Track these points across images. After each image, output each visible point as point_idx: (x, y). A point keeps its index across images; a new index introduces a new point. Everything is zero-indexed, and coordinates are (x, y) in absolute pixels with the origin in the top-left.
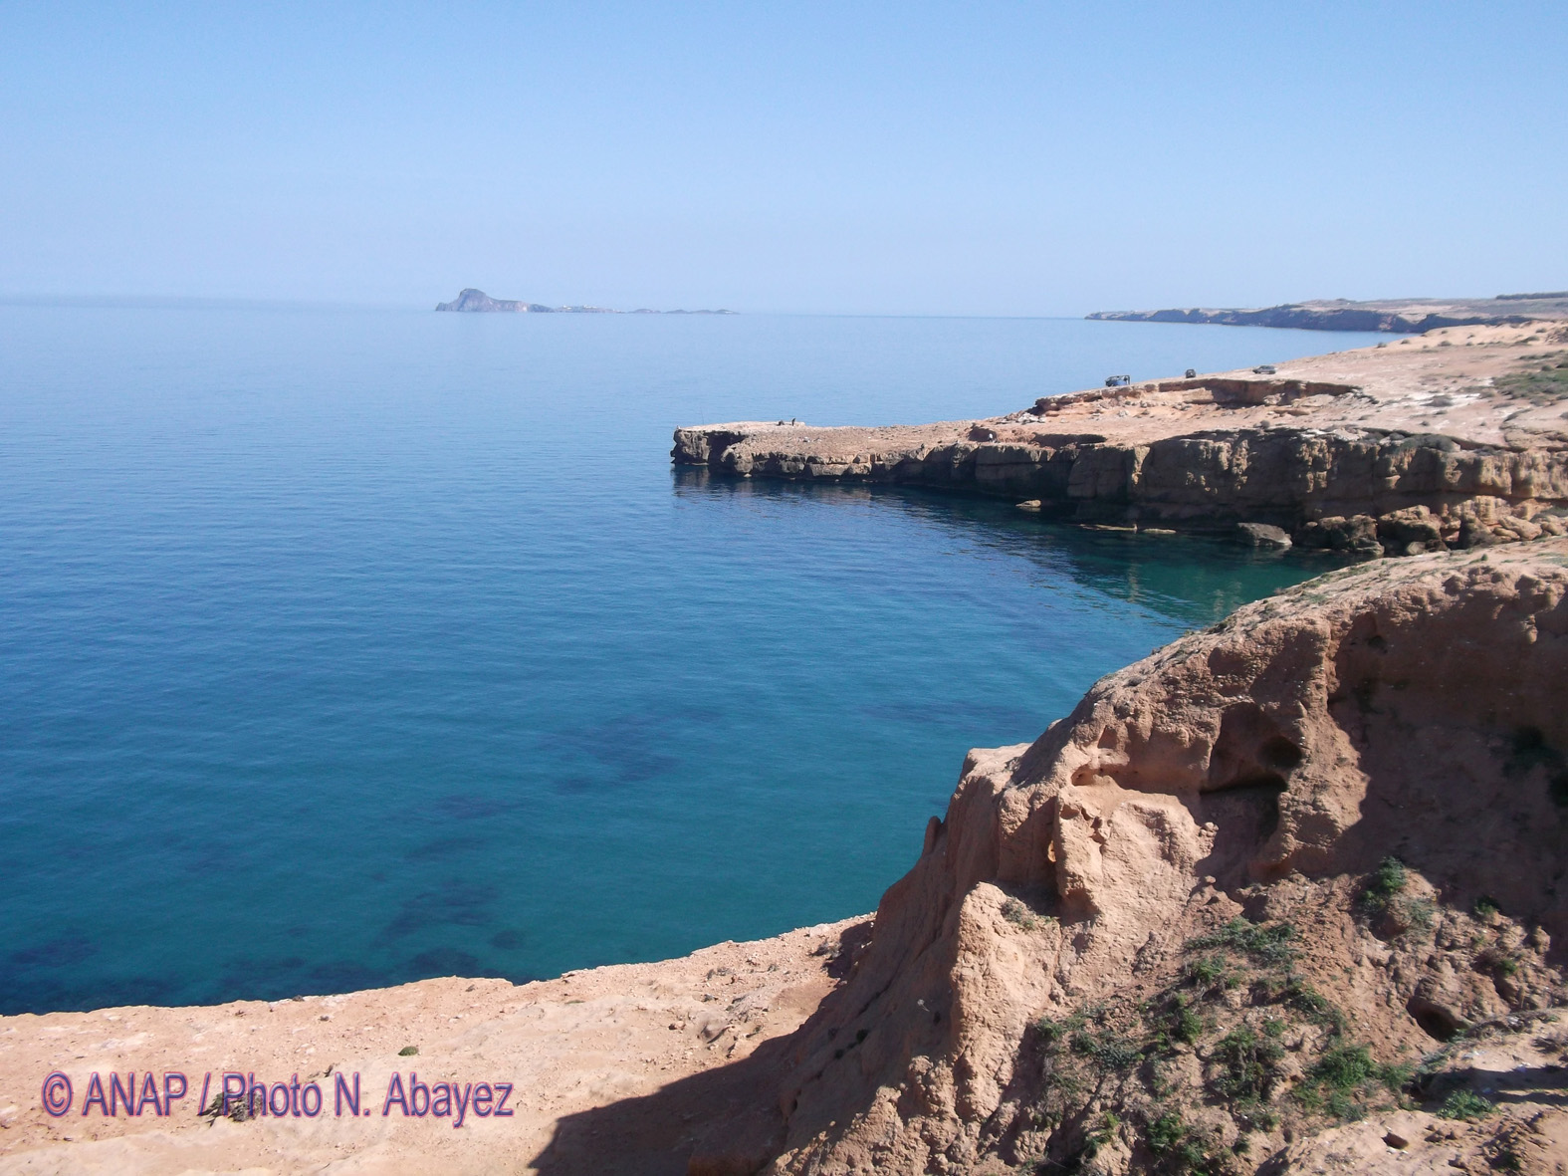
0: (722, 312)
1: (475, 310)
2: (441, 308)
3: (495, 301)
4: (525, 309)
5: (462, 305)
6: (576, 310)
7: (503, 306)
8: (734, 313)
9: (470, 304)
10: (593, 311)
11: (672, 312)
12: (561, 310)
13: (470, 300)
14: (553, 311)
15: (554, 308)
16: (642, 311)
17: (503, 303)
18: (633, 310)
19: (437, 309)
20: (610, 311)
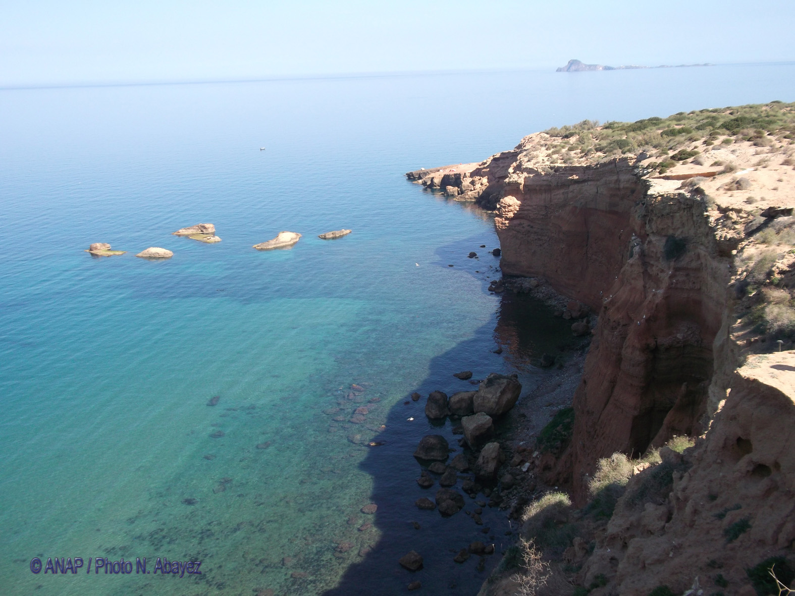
0: (706, 65)
1: (576, 70)
2: (559, 70)
3: (586, 65)
4: (601, 68)
5: (569, 68)
6: (627, 68)
7: (590, 68)
8: (713, 65)
9: (573, 68)
10: (636, 68)
11: (679, 66)
12: (620, 68)
13: (573, 65)
14: (615, 69)
15: (615, 67)
16: (663, 66)
17: (590, 66)
18: (658, 66)
19: (557, 71)
20: (645, 67)
